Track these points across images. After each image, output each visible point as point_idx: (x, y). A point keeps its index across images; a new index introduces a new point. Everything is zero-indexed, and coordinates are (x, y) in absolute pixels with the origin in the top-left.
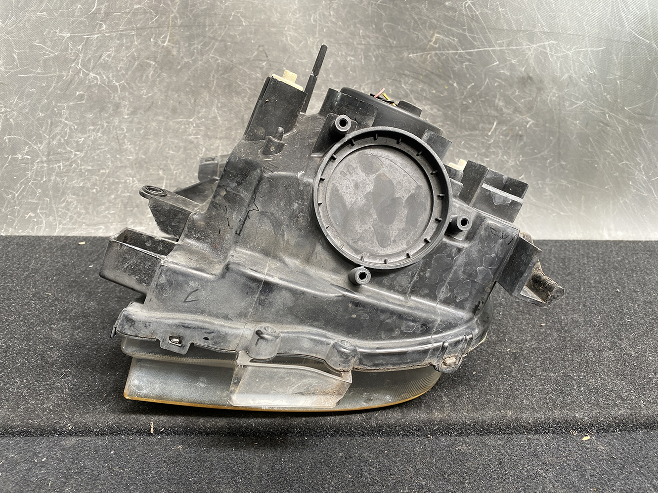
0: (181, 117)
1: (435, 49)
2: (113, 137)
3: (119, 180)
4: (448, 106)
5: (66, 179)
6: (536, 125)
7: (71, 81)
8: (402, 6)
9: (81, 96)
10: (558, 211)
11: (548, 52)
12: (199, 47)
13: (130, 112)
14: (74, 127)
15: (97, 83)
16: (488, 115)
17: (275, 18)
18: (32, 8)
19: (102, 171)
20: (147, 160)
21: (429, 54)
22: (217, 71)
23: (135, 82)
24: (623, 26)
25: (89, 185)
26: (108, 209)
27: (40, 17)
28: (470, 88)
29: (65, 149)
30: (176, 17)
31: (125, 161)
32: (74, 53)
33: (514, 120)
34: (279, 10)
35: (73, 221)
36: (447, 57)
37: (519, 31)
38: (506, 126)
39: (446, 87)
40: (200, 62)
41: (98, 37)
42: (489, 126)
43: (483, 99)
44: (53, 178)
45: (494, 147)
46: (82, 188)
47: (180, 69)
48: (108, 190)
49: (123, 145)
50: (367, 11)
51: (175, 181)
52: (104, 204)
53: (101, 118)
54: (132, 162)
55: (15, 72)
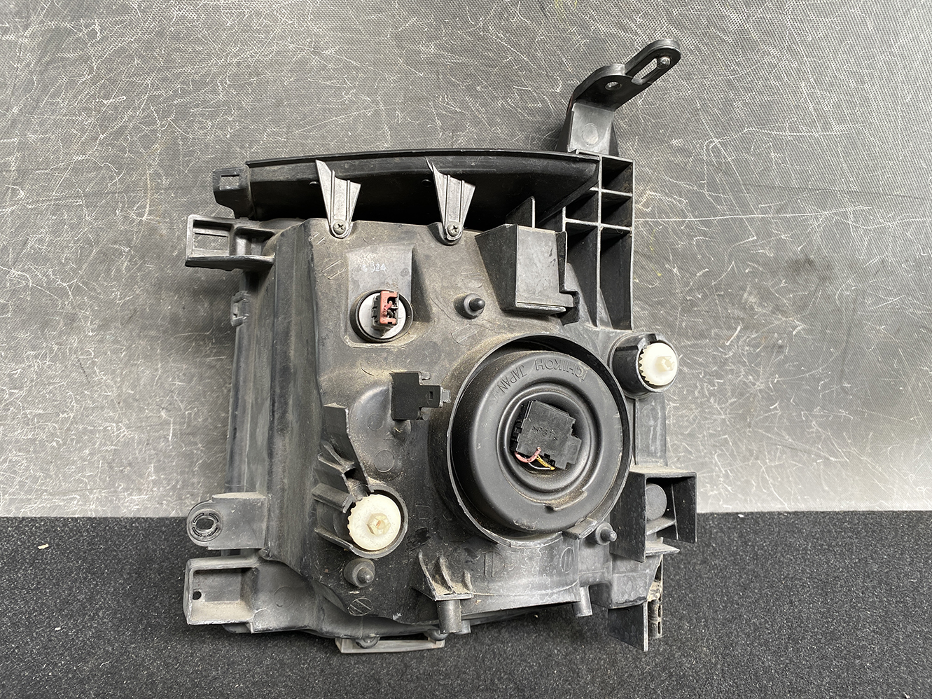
1: (644, 215)
2: (73, 365)
3: (94, 427)
4: (659, 303)
6: (809, 331)
11: (849, 222)
13: (95, 326)
15: (28, 285)
16: (728, 317)
19: (62, 416)
20: (137, 397)
23: (97, 281)
25: (43, 436)
26: (82, 469)
28: (700, 276)
30: (157, 174)
31: (100, 400)
33: (772, 324)
35: (26, 488)
36: (666, 229)
37: (802, 190)
38: (756, 332)
39: (659, 275)
41: (13, 211)
42: (729, 333)
43: (722, 293)
45: (734, 364)
46: (33, 441)
48: (77, 443)
49: (93, 376)
51: (189, 426)
52: (74, 462)
53: (45, 338)
54: (112, 400)
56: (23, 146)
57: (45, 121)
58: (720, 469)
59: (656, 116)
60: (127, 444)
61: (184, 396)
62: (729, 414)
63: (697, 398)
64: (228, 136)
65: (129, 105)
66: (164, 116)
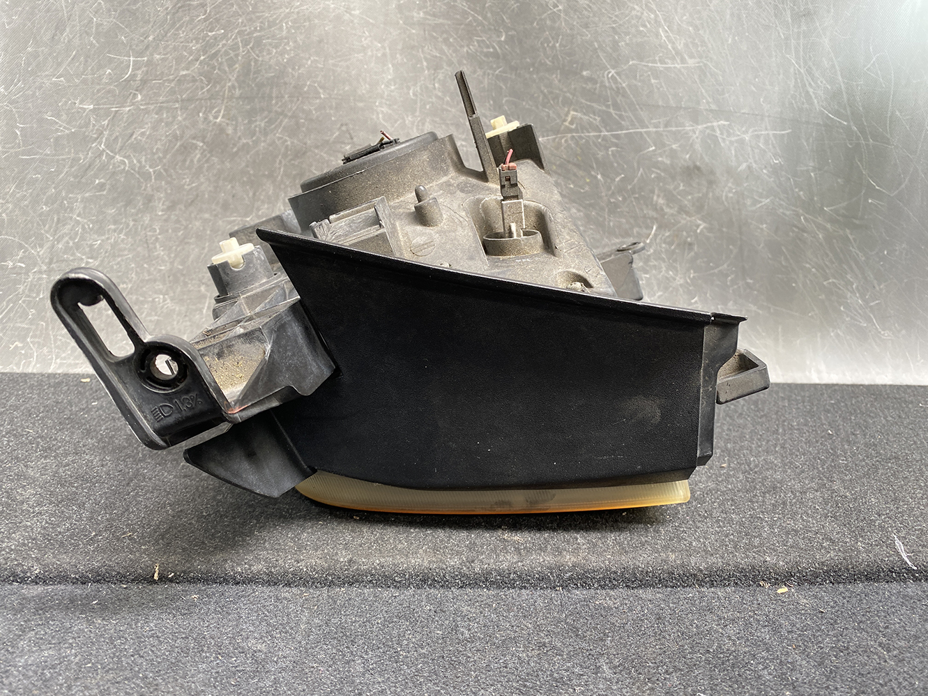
0: (235, 215)
1: (570, 131)
2: (141, 240)
3: (145, 298)
4: (590, 205)
6: (710, 230)
7: (90, 166)
8: (527, 76)
9: (102, 186)
11: (717, 135)
12: (263, 125)
13: (165, 207)
14: (89, 225)
15: (124, 169)
16: (644, 217)
17: (363, 89)
18: (47, 73)
19: (122, 286)
20: (184, 272)
21: (563, 137)
22: (285, 155)
23: (174, 169)
24: (812, 104)
27: (55, 84)
28: (618, 181)
29: (73, 254)
30: (233, 87)
31: (155, 273)
32: (97, 130)
33: (680, 222)
34: (368, 80)
36: (587, 141)
37: (678, 108)
38: (669, 231)
39: (588, 180)
40: (262, 144)
41: (130, 110)
42: (648, 232)
43: (637, 196)
45: (656, 260)
47: (236, 152)
49: (154, 250)
50: (482, 83)
53: (126, 215)
54: (164, 274)
55: (16, 152)
57: (168, 46)
60: (169, 315)
64: (285, 60)
65: (224, 36)
66: (245, 45)
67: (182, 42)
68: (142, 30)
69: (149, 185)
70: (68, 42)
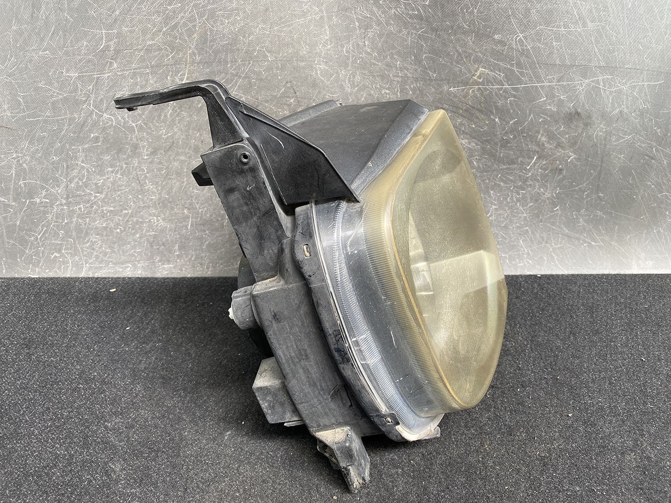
1: (478, 83)
2: (134, 178)
3: (143, 219)
4: (487, 141)
5: (88, 219)
6: (578, 159)
7: (84, 124)
8: (446, 37)
9: (96, 139)
10: (590, 241)
11: (601, 87)
13: (149, 152)
14: (91, 169)
15: (112, 124)
16: (528, 150)
17: (304, 51)
18: (33, 47)
19: (124, 212)
20: (170, 200)
21: (472, 88)
23: (152, 122)
25: (112, 225)
26: (134, 247)
27: (43, 57)
28: (512, 124)
29: (84, 191)
30: (194, 54)
31: (148, 201)
32: (84, 94)
33: (556, 155)
34: (308, 41)
35: (99, 260)
36: (491, 92)
37: (572, 66)
38: (546, 160)
39: (487, 122)
41: (109, 76)
42: (529, 161)
43: (525, 135)
44: (74, 220)
45: (532, 180)
46: (105, 228)
47: (200, 107)
48: (132, 230)
49: (145, 185)
50: (406, 41)
51: (201, 219)
52: (129, 243)
53: (119, 160)
54: (155, 202)
55: (22, 116)
56: (119, 35)
57: (134, 19)
58: (524, 249)
59: (485, 20)
60: (163, 231)
61: (199, 200)
62: (529, 213)
63: (509, 203)
64: (237, 30)
65: (182, 9)
66: (201, 17)
67: (145, 16)
68: (109, 5)
69: (133, 136)
70: (46, 18)
